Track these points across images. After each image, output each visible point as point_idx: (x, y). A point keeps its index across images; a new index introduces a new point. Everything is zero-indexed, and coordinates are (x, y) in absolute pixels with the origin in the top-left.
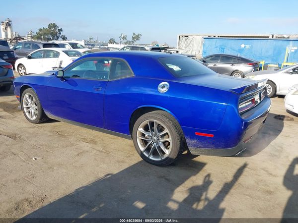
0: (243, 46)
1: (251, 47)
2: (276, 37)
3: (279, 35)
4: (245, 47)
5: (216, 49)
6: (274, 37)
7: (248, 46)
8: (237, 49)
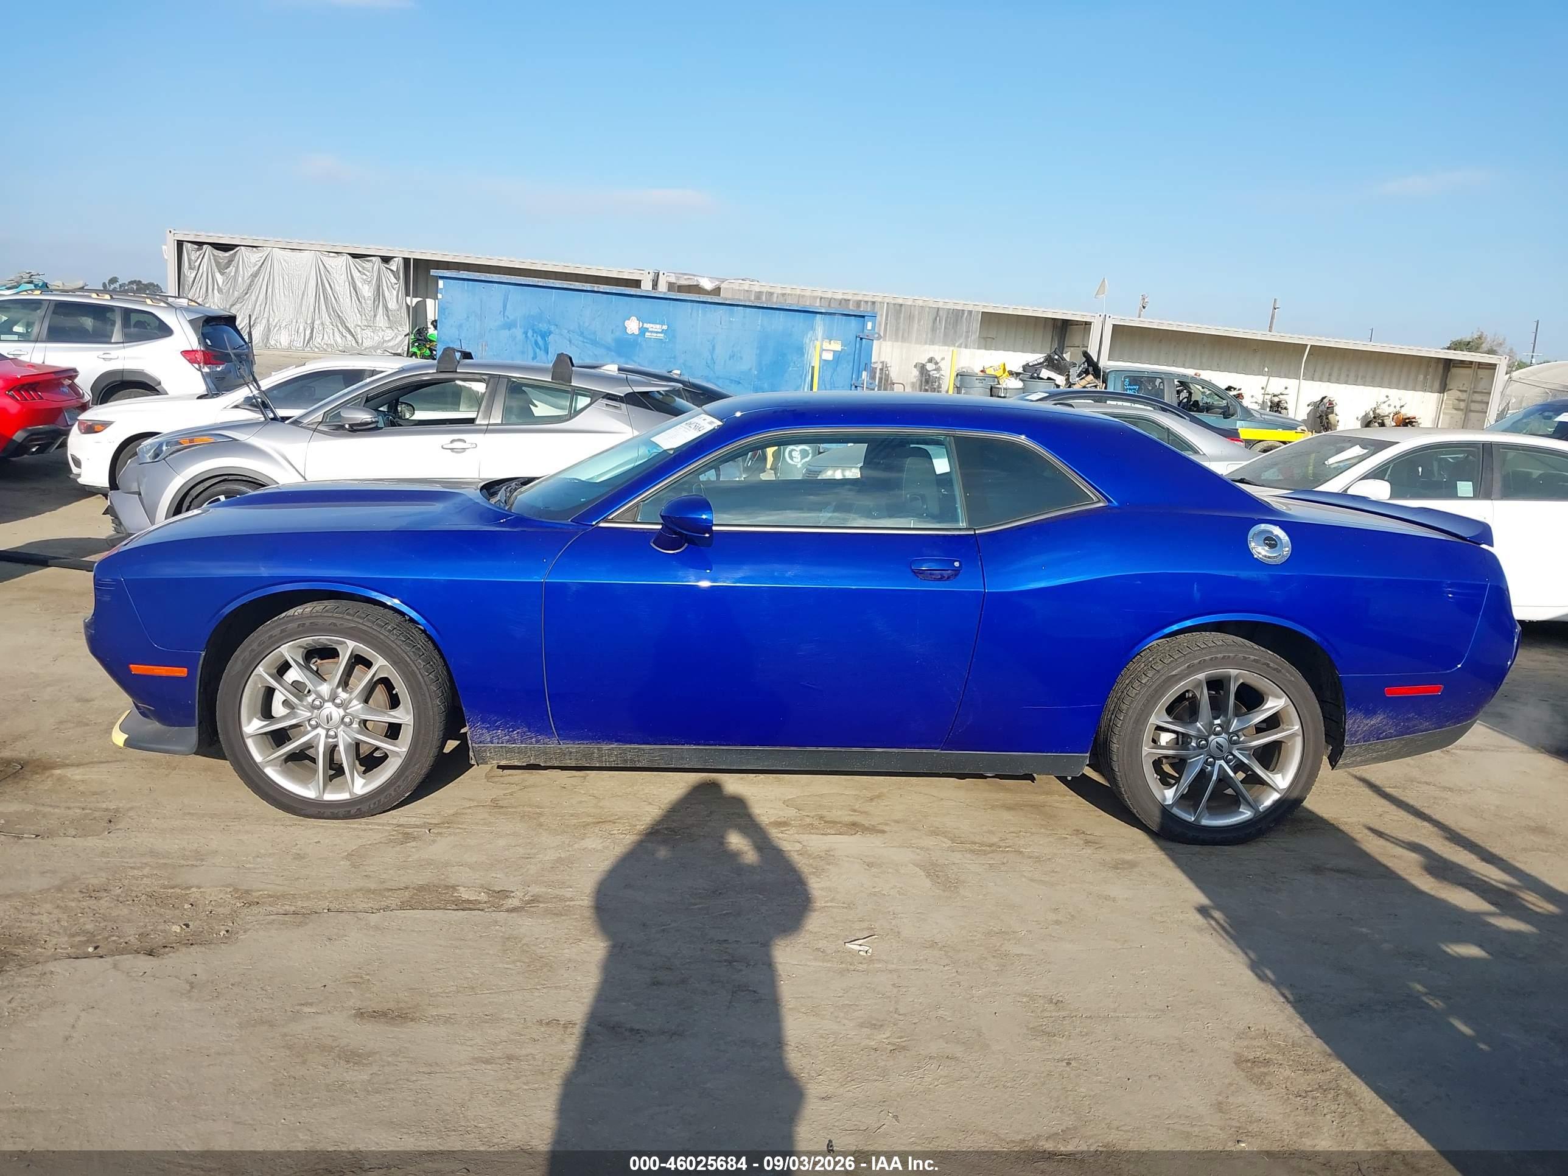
0: (633, 326)
1: (670, 333)
2: (671, 286)
3: (679, 275)
4: (643, 331)
5: (505, 333)
6: (663, 287)
7: (658, 327)
8: (609, 339)
